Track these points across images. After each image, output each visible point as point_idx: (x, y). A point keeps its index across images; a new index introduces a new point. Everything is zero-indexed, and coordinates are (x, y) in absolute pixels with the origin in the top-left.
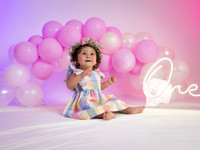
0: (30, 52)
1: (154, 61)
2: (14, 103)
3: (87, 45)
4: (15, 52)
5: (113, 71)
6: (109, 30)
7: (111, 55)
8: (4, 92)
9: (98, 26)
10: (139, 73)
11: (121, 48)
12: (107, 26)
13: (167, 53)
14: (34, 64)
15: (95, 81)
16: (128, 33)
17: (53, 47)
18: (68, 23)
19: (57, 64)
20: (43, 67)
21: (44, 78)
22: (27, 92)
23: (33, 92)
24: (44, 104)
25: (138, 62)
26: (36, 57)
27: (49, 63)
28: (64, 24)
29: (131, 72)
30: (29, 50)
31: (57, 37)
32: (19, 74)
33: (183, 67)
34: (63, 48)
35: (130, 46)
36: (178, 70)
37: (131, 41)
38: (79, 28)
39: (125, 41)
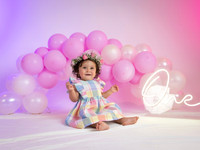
1: (153, 72)
2: (21, 110)
4: (23, 62)
5: (113, 79)
6: (110, 42)
7: (112, 66)
8: (12, 100)
9: (100, 39)
10: (138, 82)
11: (121, 59)
12: (109, 38)
13: (165, 64)
14: (39, 74)
15: (94, 89)
16: (128, 46)
17: (58, 58)
18: (72, 36)
19: (61, 74)
20: (48, 77)
21: (49, 88)
22: (33, 100)
23: (39, 100)
25: (137, 72)
26: (42, 68)
27: (54, 73)
28: (68, 37)
29: (131, 82)
30: (35, 62)
31: (61, 49)
32: (25, 83)
33: (179, 78)
34: (67, 59)
35: (129, 58)
36: (175, 81)
37: (131, 52)
38: (82, 40)
39: (125, 53)
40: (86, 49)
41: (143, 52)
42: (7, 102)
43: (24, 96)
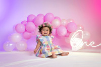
0: (22, 28)
1: (75, 31)
2: (15, 49)
4: (16, 28)
5: (57, 35)
6: (55, 18)
7: (57, 29)
8: (11, 45)
9: (51, 16)
10: (68, 36)
11: (61, 26)
12: (55, 16)
13: (81, 28)
14: (23, 33)
15: (48, 40)
16: (64, 20)
17: (32, 26)
18: (38, 16)
19: (33, 32)
20: (27, 34)
21: (28, 39)
22: (21, 45)
23: (23, 45)
24: (28, 50)
26: (24, 30)
27: (30, 32)
28: (36, 16)
29: (65, 36)
31: (33, 21)
32: (17, 37)
33: (88, 34)
34: (36, 26)
35: (64, 25)
36: (86, 35)
37: (65, 23)
38: (43, 17)
39: (62, 23)
40: (44, 21)
41: (70, 23)
42: (9, 46)
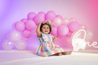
1: (77, 31)
2: (14, 48)
3: (45, 24)
4: (15, 25)
5: (58, 35)
6: (57, 16)
7: (58, 28)
8: (10, 43)
9: (52, 15)
10: (70, 36)
11: (62, 25)
12: (57, 14)
13: (83, 27)
14: (23, 31)
16: (66, 18)
17: (32, 24)
18: (39, 13)
20: (27, 32)
21: (28, 38)
22: (20, 44)
23: (23, 44)
24: (27, 49)
25: (70, 31)
26: (24, 29)
27: (30, 31)
28: (37, 14)
29: (67, 36)
30: (21, 25)
31: (34, 19)
32: (16, 35)
33: (90, 34)
35: (66, 24)
36: (88, 35)
37: (67, 21)
38: (44, 15)
39: (64, 22)
40: (45, 19)
41: (73, 22)
42: (8, 44)
43: (16, 42)
